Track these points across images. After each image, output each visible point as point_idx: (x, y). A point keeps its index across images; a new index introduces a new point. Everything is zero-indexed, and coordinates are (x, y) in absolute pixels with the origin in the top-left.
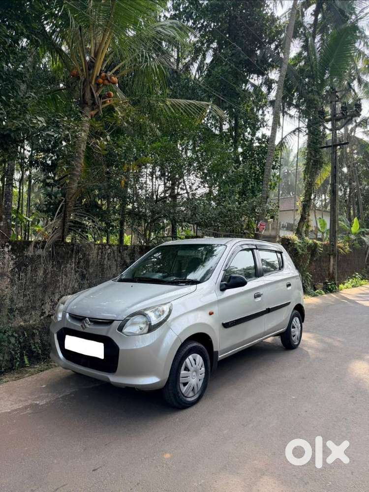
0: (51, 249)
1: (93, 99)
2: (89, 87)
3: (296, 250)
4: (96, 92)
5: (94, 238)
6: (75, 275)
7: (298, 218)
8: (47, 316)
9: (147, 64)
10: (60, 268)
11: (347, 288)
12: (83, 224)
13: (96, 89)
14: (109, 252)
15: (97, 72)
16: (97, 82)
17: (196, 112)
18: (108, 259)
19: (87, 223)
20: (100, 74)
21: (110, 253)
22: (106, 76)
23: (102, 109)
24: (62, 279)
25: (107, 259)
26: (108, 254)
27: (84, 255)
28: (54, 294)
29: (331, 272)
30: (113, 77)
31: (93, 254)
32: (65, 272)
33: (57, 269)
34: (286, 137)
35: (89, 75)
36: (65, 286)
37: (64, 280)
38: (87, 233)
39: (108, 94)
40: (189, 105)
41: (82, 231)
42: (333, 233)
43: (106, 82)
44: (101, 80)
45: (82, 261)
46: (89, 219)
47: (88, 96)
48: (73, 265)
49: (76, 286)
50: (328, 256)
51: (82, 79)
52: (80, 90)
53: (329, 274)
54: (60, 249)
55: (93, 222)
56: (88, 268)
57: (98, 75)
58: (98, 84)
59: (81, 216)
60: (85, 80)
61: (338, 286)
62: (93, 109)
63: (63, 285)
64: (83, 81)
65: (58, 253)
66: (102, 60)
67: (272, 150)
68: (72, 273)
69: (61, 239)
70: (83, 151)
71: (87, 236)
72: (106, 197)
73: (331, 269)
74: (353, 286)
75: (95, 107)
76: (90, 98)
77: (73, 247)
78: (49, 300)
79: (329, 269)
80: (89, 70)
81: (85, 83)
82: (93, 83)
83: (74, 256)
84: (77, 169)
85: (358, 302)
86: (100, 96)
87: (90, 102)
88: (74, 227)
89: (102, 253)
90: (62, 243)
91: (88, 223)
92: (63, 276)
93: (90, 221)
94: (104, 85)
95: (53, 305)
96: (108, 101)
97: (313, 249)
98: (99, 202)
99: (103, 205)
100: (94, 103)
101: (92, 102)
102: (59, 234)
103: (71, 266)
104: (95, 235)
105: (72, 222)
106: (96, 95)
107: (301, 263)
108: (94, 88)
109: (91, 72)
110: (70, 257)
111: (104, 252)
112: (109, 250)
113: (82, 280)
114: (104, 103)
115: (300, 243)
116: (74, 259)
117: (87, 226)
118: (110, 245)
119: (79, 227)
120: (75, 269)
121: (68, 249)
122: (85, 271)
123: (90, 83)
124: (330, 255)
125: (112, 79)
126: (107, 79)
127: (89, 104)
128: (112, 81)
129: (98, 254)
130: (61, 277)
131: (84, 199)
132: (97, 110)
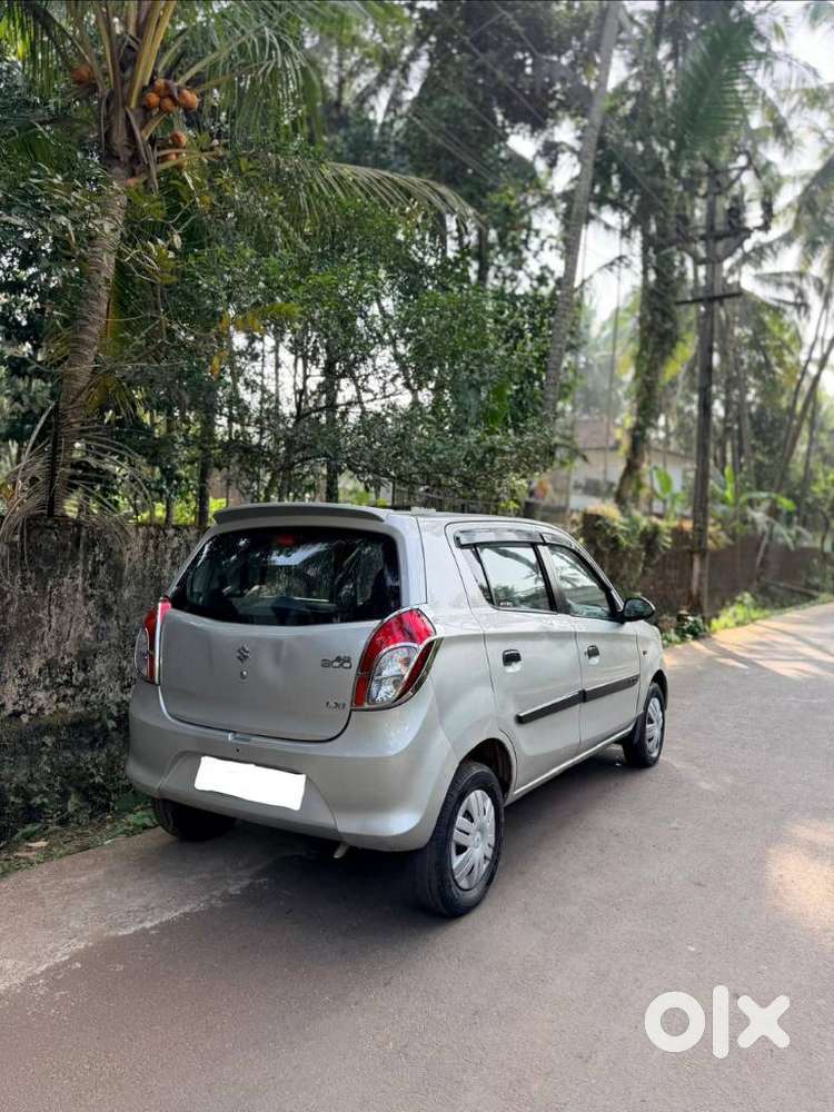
0: (17, 538)
1: (133, 147)
2: (122, 116)
3: (615, 540)
4: (142, 128)
5: (135, 506)
6: (85, 605)
7: (621, 467)
8: (10, 716)
9: (276, 63)
10: (45, 589)
11: (726, 627)
12: (107, 472)
13: (141, 119)
14: (175, 545)
15: (143, 75)
16: (146, 103)
17: (398, 200)
18: (173, 564)
19: (117, 469)
20: (152, 81)
21: (178, 549)
22: (167, 87)
23: (157, 174)
24: (50, 616)
25: (169, 562)
26: (174, 549)
27: (109, 553)
28: (27, 655)
29: (695, 592)
30: (185, 92)
31: (133, 553)
32: (60, 596)
33: (35, 589)
34: (591, 277)
35: (123, 83)
36: (59, 633)
37: (54, 620)
38: (116, 493)
39: (172, 138)
40: (379, 181)
41: (105, 491)
42: (701, 502)
43: (168, 102)
44: (153, 98)
45: (103, 570)
46: (121, 458)
47: (119, 138)
48: (79, 581)
49: (87, 635)
50: (688, 556)
51: (104, 90)
52: (98, 121)
53: (690, 597)
54: (45, 536)
55: (132, 465)
56: (120, 586)
57: (147, 83)
58: (146, 109)
59: (99, 449)
60: (112, 93)
61: (709, 625)
62: (133, 174)
63: (52, 634)
64: (106, 93)
65: (37, 550)
66: (157, 46)
67: (568, 304)
68: (75, 601)
69: (45, 511)
70: (107, 281)
71: (116, 503)
72: (164, 406)
73: (695, 584)
74: (738, 624)
75: (138, 169)
76: (125, 143)
77: (80, 531)
78: (15, 673)
79: (689, 584)
80: (123, 69)
81: (112, 106)
82: (133, 105)
83: (81, 556)
84: (89, 328)
85: (760, 663)
86: (152, 141)
87: (125, 154)
88: (82, 478)
89: (156, 547)
90: (50, 522)
91: (120, 471)
92: (52, 607)
93: (125, 464)
94: (162, 110)
95: (27, 686)
96: (174, 157)
97: (650, 538)
98: (147, 419)
99: (154, 425)
100: (135, 157)
101: (130, 154)
102: (40, 498)
103: (73, 582)
104: (135, 499)
105: (77, 465)
106: (142, 136)
107: (624, 571)
108: (136, 117)
109: (128, 74)
110: (70, 559)
111: (162, 546)
112: (176, 539)
113: (103, 617)
114: (164, 159)
115: (625, 525)
116: (81, 563)
117: (115, 476)
118: (177, 528)
119: (93, 479)
120: (85, 590)
121: (64, 537)
122: (110, 594)
123: (126, 103)
124: (691, 553)
125: (184, 97)
126: (171, 97)
127: (122, 159)
128: (183, 101)
129: (146, 549)
130: (46, 612)
131: (108, 411)
132: (144, 177)
